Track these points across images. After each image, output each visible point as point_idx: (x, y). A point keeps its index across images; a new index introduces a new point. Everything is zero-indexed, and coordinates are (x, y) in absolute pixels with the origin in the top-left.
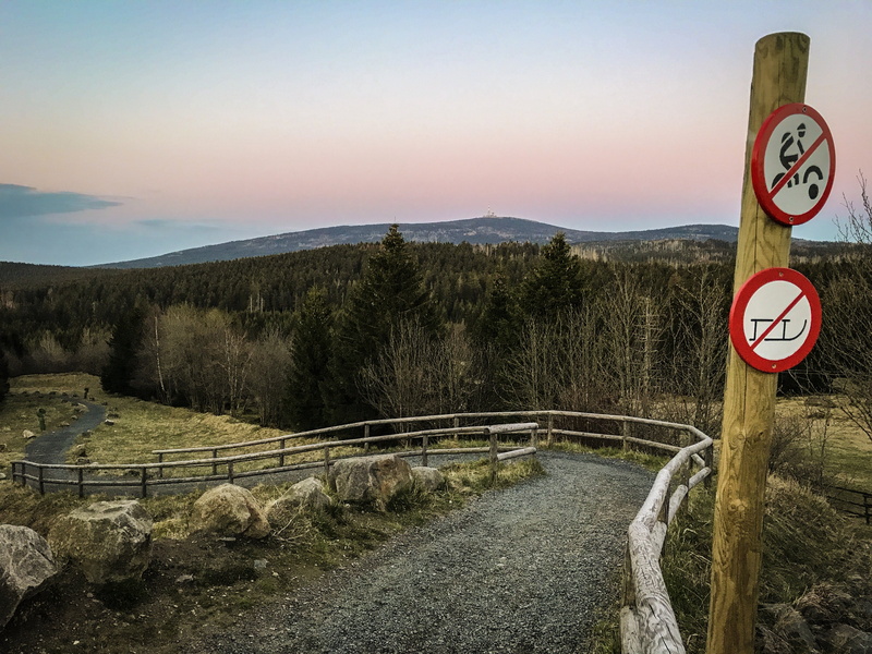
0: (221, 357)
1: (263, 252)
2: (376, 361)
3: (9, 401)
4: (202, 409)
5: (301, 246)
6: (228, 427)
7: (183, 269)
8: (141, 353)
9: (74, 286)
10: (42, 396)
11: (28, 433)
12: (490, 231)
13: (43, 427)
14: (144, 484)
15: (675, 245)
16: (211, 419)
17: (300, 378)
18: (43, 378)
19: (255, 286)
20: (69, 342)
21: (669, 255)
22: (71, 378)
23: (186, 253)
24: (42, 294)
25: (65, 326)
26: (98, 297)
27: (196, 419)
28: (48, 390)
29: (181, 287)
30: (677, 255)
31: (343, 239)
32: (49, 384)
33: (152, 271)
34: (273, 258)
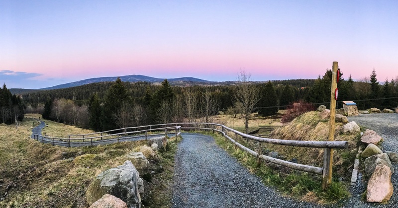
0: (72, 112)
1: (75, 86)
2: (117, 113)
3: (24, 119)
4: (67, 124)
5: (83, 84)
6: (75, 129)
7: (58, 90)
8: (52, 110)
9: (34, 94)
10: (30, 119)
11: (32, 127)
12: (134, 78)
13: (34, 126)
14: (69, 144)
15: (181, 82)
16: (70, 127)
17: (93, 116)
18: (30, 114)
19: (74, 94)
20: (35, 106)
21: (180, 85)
22: (36, 114)
23: (58, 86)
24: (28, 96)
25: (32, 102)
26: (39, 96)
27: (66, 127)
28: (31, 117)
29: (57, 94)
30: (182, 85)
31: (94, 81)
32: (31, 116)
33: (51, 90)
34: (78, 87)
